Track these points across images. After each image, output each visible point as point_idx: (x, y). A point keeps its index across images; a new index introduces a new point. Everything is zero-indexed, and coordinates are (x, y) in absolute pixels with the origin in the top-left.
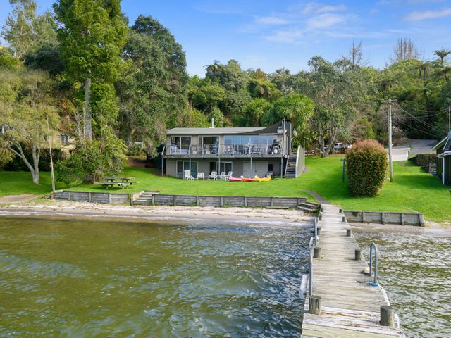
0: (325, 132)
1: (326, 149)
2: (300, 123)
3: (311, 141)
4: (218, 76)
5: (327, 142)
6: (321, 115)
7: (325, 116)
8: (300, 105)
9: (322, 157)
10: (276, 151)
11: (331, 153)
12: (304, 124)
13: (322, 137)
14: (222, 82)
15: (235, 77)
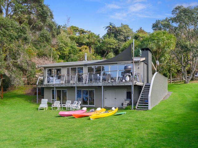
0: (187, 63)
1: (188, 77)
2: (163, 55)
3: (176, 71)
4: (113, 33)
5: (189, 72)
6: (182, 47)
7: (186, 47)
8: (163, 40)
9: (185, 83)
10: (128, 78)
11: (192, 80)
12: (166, 55)
13: (184, 67)
14: (116, 37)
15: (124, 33)
